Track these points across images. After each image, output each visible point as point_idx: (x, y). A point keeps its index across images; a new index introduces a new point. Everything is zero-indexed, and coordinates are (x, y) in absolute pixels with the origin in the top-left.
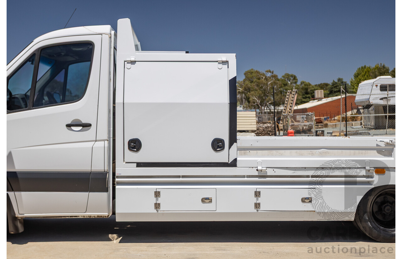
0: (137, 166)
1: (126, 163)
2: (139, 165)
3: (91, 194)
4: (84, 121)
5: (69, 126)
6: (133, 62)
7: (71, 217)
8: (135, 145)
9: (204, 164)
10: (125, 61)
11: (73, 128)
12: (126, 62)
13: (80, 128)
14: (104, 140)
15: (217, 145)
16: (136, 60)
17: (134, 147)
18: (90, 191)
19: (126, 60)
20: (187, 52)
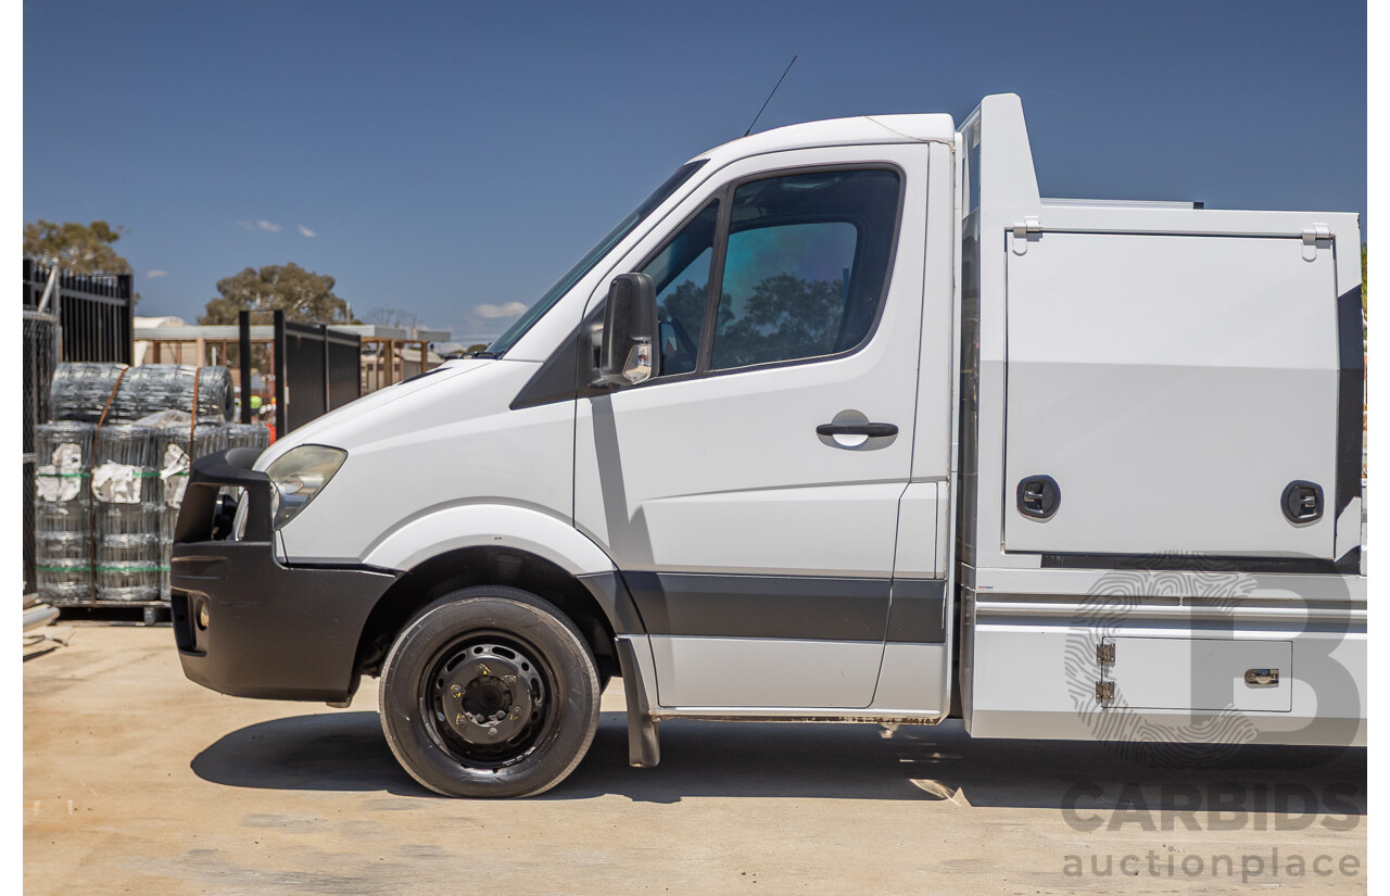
0: (1045, 564)
1: (1008, 552)
2: (1051, 560)
3: (890, 647)
4: (874, 417)
5: (825, 431)
6: (1033, 234)
7: (818, 719)
8: (1039, 497)
9: (1257, 564)
10: (1006, 231)
11: (840, 438)
12: (1010, 234)
13: (860, 439)
14: (936, 480)
15: (1300, 502)
16: (1045, 226)
17: (1038, 504)
18: (889, 640)
19: (1010, 226)
20: (1198, 206)
